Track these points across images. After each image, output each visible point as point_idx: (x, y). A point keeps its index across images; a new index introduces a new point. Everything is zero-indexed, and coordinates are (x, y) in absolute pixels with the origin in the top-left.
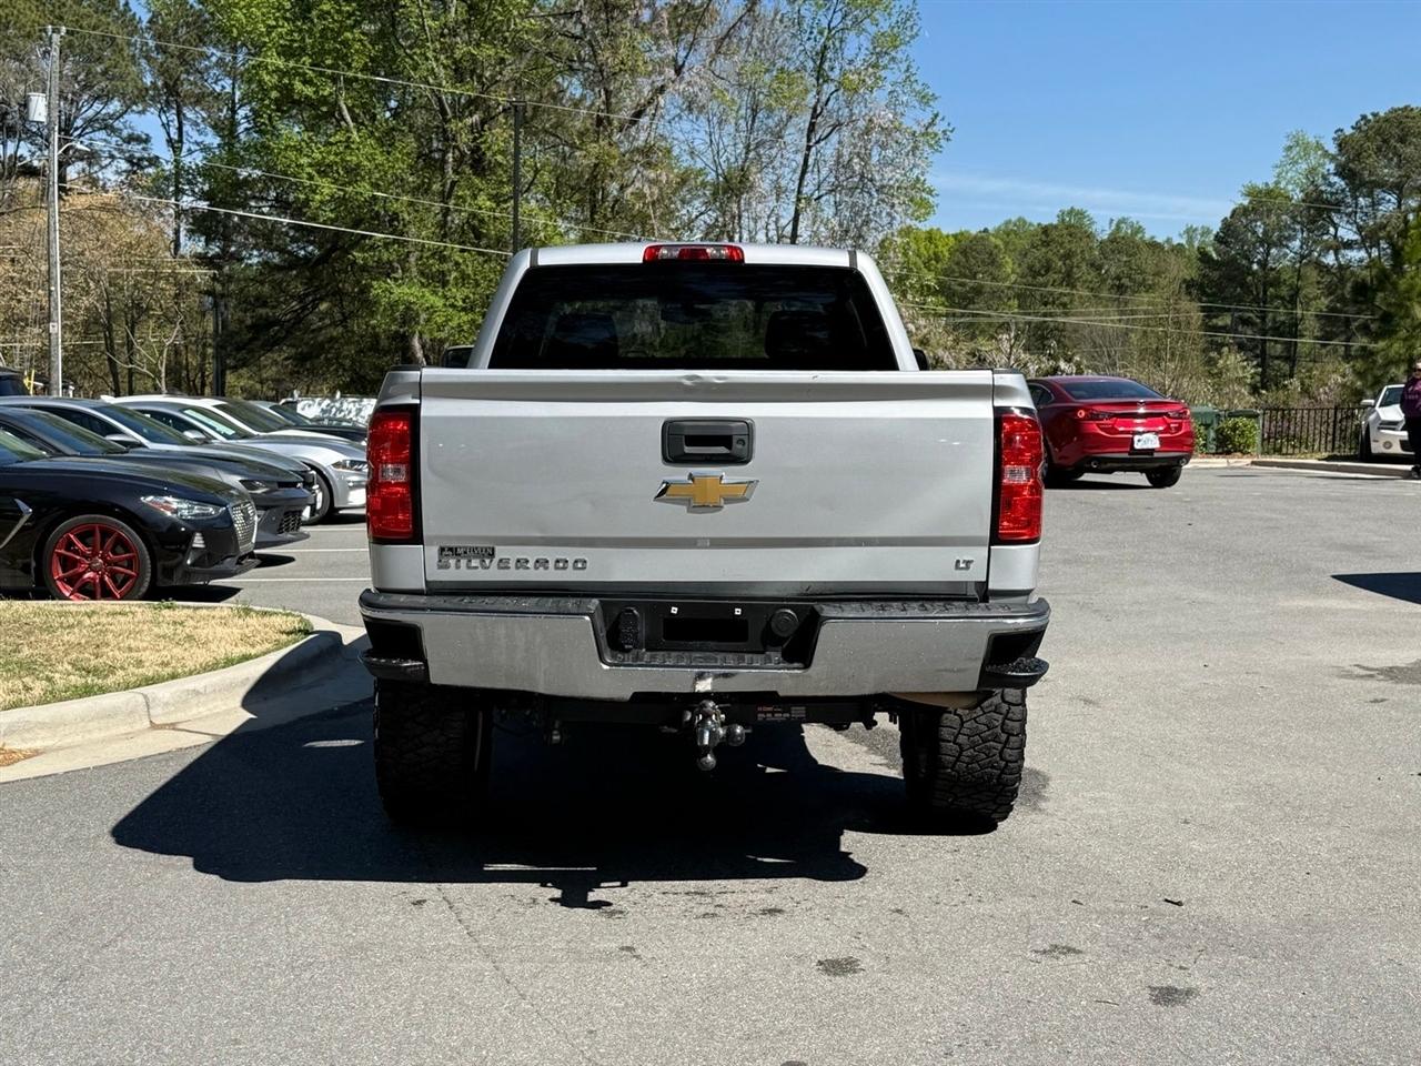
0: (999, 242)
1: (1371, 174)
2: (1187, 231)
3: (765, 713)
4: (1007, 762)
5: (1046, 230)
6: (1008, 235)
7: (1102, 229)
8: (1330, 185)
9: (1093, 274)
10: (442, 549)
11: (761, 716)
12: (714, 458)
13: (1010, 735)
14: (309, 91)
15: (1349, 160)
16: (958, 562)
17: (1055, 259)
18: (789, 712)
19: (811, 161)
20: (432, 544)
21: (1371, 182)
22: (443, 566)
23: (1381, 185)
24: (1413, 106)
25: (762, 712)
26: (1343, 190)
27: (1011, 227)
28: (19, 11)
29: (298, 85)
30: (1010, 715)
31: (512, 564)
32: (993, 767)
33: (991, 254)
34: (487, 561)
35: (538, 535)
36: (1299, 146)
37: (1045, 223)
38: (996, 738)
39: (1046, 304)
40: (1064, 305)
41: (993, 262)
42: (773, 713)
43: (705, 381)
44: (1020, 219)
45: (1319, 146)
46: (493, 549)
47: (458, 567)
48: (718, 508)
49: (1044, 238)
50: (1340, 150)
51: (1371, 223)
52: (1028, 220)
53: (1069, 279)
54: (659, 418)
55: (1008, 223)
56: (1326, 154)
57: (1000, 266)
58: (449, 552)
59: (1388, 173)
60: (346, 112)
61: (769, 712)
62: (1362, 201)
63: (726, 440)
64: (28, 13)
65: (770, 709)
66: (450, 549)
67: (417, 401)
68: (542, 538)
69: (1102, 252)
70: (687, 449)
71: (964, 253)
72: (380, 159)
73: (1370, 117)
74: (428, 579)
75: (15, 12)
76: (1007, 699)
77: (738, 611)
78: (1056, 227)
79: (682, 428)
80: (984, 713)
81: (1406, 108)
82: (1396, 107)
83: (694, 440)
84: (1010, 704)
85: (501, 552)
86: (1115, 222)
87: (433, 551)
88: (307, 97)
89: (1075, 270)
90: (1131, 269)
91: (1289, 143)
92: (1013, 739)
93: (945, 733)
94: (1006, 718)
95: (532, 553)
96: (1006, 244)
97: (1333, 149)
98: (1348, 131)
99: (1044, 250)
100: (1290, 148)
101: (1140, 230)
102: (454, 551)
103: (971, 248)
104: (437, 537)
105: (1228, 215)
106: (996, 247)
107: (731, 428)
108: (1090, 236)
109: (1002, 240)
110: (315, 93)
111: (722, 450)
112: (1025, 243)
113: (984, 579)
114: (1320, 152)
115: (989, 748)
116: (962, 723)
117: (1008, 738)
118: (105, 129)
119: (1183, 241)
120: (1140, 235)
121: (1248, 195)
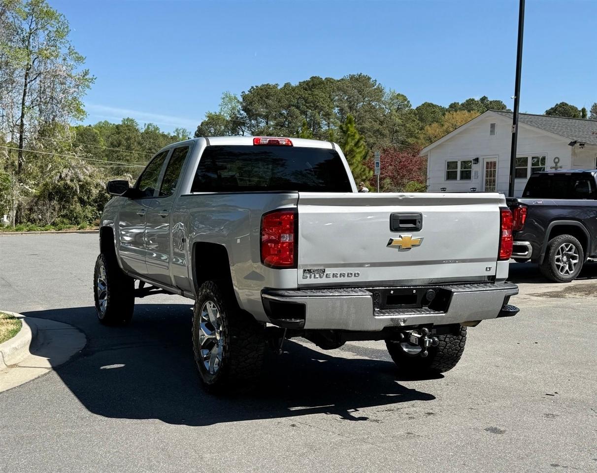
0: (97, 131)
1: (256, 111)
2: (177, 130)
5: (117, 127)
6: (101, 128)
7: (142, 128)
8: (241, 115)
9: (139, 147)
10: (305, 271)
12: (409, 229)
15: (247, 105)
17: (123, 140)
19: (27, 90)
20: (300, 268)
21: (256, 114)
22: (305, 278)
23: (260, 115)
24: (270, 84)
26: (246, 117)
27: (101, 125)
31: (331, 276)
33: (94, 136)
34: (322, 275)
36: (228, 99)
37: (117, 124)
39: (120, 159)
40: (128, 160)
41: (95, 141)
44: (106, 122)
45: (235, 98)
46: (325, 270)
47: (310, 277)
48: (410, 249)
49: (117, 130)
50: (244, 101)
51: (257, 130)
52: (110, 122)
53: (128, 148)
54: (389, 212)
55: (100, 123)
56: (238, 102)
57: (98, 142)
59: (263, 110)
62: (253, 122)
63: (413, 221)
66: (308, 270)
67: (296, 207)
68: (344, 264)
69: (143, 138)
70: (401, 225)
71: (81, 135)
73: (255, 87)
74: (299, 283)
77: (414, 291)
78: (122, 126)
79: (398, 216)
81: (268, 84)
82: (264, 84)
83: (403, 222)
85: (329, 271)
86: (147, 125)
87: (301, 271)
89: (132, 145)
90: (155, 146)
91: (223, 96)
95: (339, 271)
96: (100, 132)
97: (241, 100)
98: (247, 93)
99: (117, 136)
100: (224, 98)
101: (157, 129)
102: (309, 271)
103: (84, 133)
104: (302, 265)
105: (200, 125)
106: (96, 133)
107: (415, 216)
108: (137, 130)
109: (98, 130)
111: (413, 225)
112: (108, 133)
113: (495, 275)
114: (236, 101)
119: (175, 135)
120: (158, 131)
121: (208, 117)
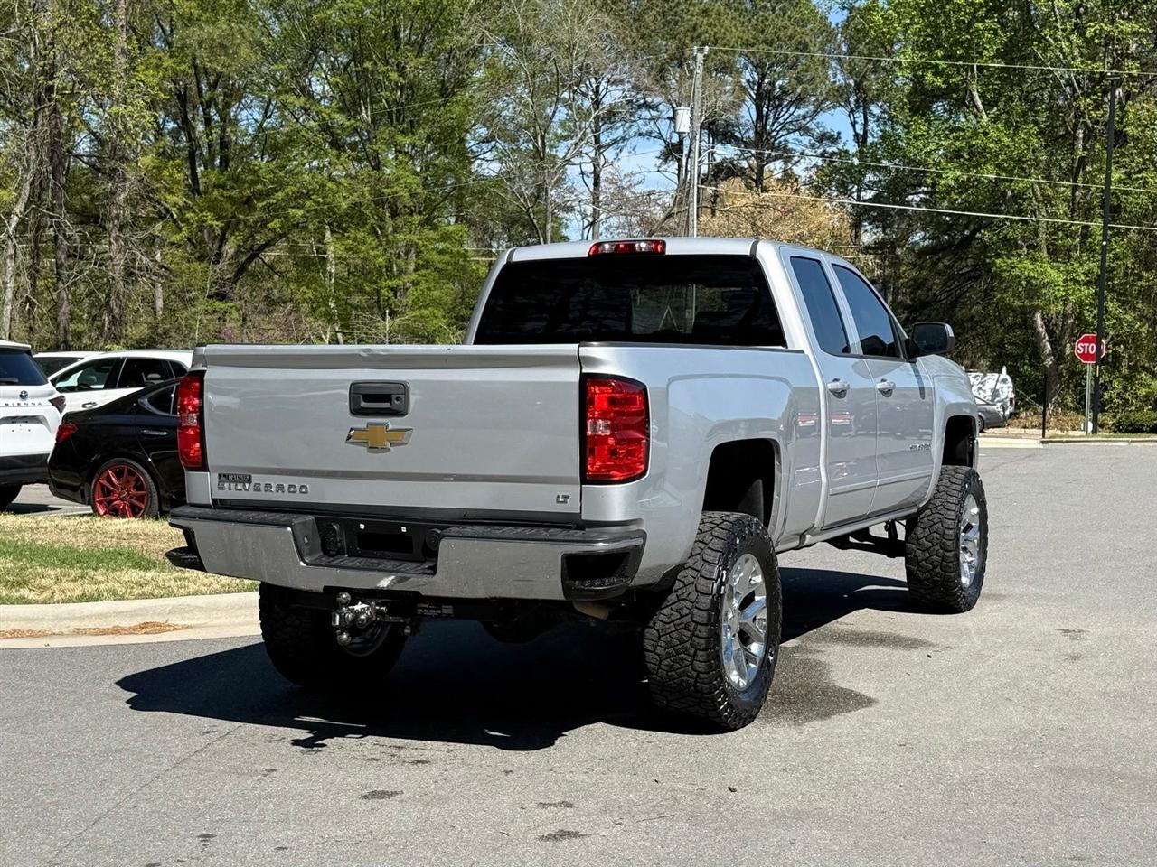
3: (423, 608)
4: (699, 672)
10: (220, 476)
11: (420, 611)
12: (383, 411)
13: (697, 649)
14: (939, 82)
16: (558, 497)
18: (441, 609)
20: (215, 472)
22: (221, 488)
25: (420, 608)
28: (726, 29)
29: (929, 77)
30: (697, 633)
31: (262, 488)
32: (688, 676)
34: (247, 485)
35: (276, 466)
38: (686, 651)
42: (429, 609)
43: (376, 352)
46: (250, 476)
47: (230, 489)
48: (385, 450)
54: (348, 380)
58: (224, 478)
60: (977, 98)
61: (426, 608)
63: (387, 398)
64: (734, 29)
65: (427, 606)
66: (225, 476)
67: (205, 369)
68: (279, 469)
70: (364, 405)
72: (1006, 141)
74: (213, 497)
75: (723, 30)
76: (695, 619)
77: (404, 529)
79: (359, 388)
80: (677, 630)
83: (368, 398)
84: (697, 623)
85: (256, 478)
87: (215, 477)
88: (938, 88)
92: (699, 653)
93: (648, 644)
94: (693, 635)
95: (274, 480)
102: (227, 477)
104: (215, 467)
107: (390, 388)
110: (944, 82)
111: (387, 405)
113: (579, 511)
115: (682, 660)
116: (660, 636)
117: (695, 652)
118: (799, 130)
